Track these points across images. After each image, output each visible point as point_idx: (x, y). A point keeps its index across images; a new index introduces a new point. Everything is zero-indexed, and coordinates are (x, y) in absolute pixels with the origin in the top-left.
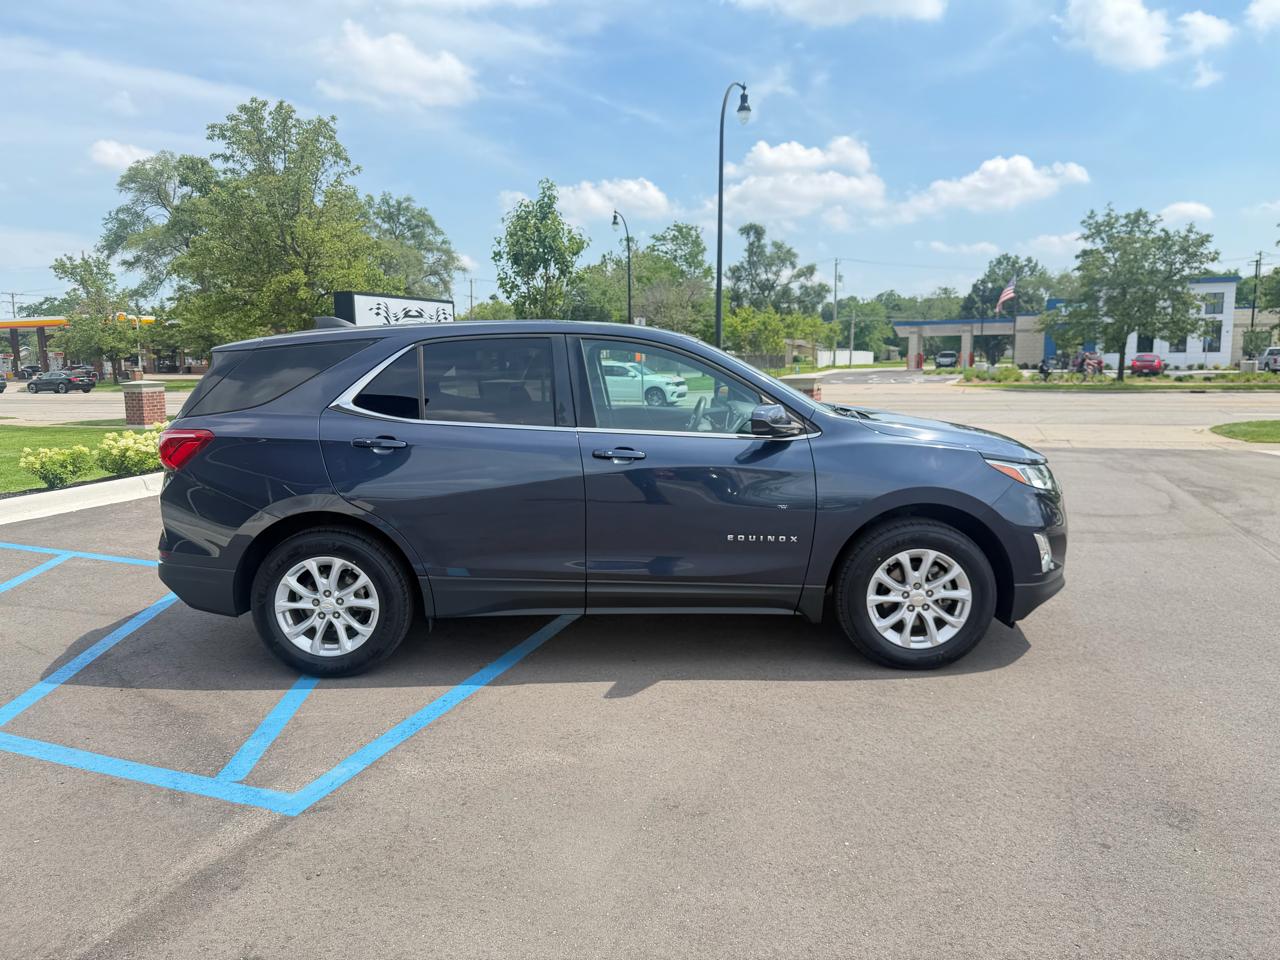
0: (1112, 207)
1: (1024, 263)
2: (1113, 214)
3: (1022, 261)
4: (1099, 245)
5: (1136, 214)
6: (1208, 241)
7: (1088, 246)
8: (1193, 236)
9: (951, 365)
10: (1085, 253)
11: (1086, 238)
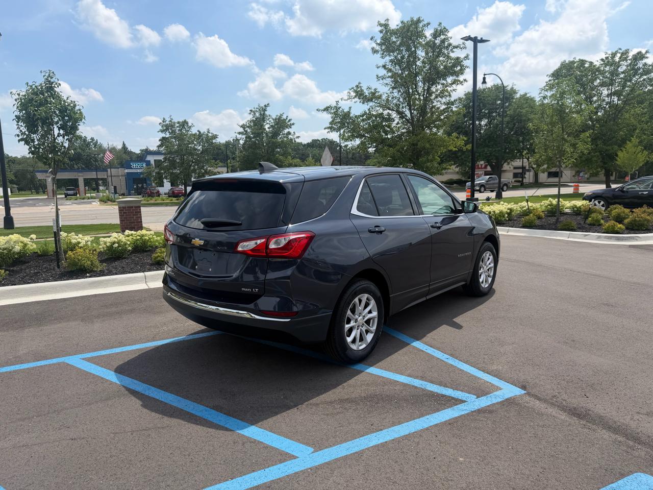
0: (172, 117)
1: (90, 141)
2: (173, 121)
3: (89, 139)
4: (168, 135)
5: (182, 122)
6: (217, 138)
7: (163, 135)
8: (210, 135)
9: (75, 194)
10: (163, 138)
11: (162, 131)
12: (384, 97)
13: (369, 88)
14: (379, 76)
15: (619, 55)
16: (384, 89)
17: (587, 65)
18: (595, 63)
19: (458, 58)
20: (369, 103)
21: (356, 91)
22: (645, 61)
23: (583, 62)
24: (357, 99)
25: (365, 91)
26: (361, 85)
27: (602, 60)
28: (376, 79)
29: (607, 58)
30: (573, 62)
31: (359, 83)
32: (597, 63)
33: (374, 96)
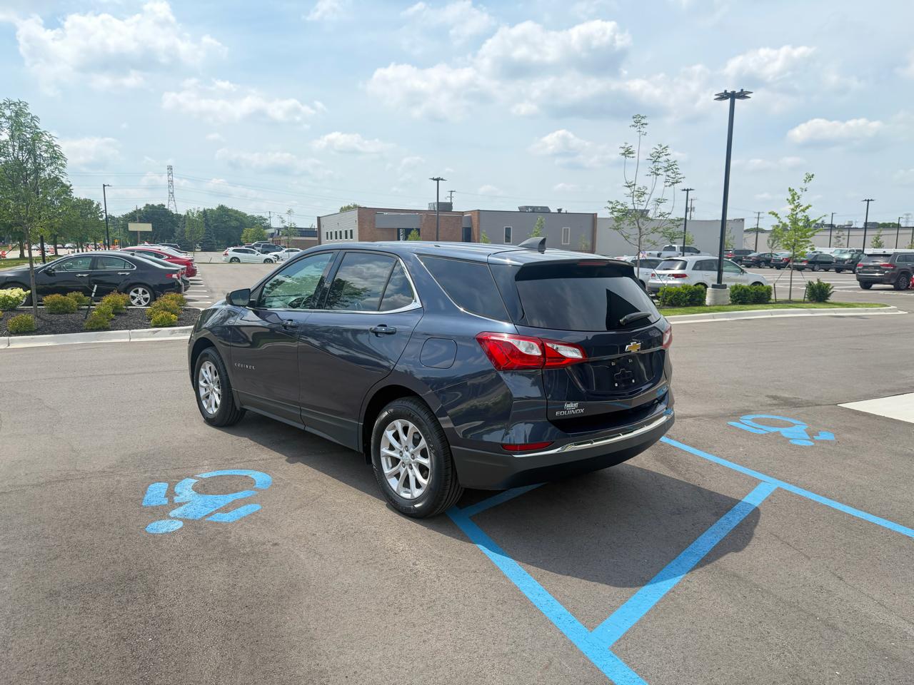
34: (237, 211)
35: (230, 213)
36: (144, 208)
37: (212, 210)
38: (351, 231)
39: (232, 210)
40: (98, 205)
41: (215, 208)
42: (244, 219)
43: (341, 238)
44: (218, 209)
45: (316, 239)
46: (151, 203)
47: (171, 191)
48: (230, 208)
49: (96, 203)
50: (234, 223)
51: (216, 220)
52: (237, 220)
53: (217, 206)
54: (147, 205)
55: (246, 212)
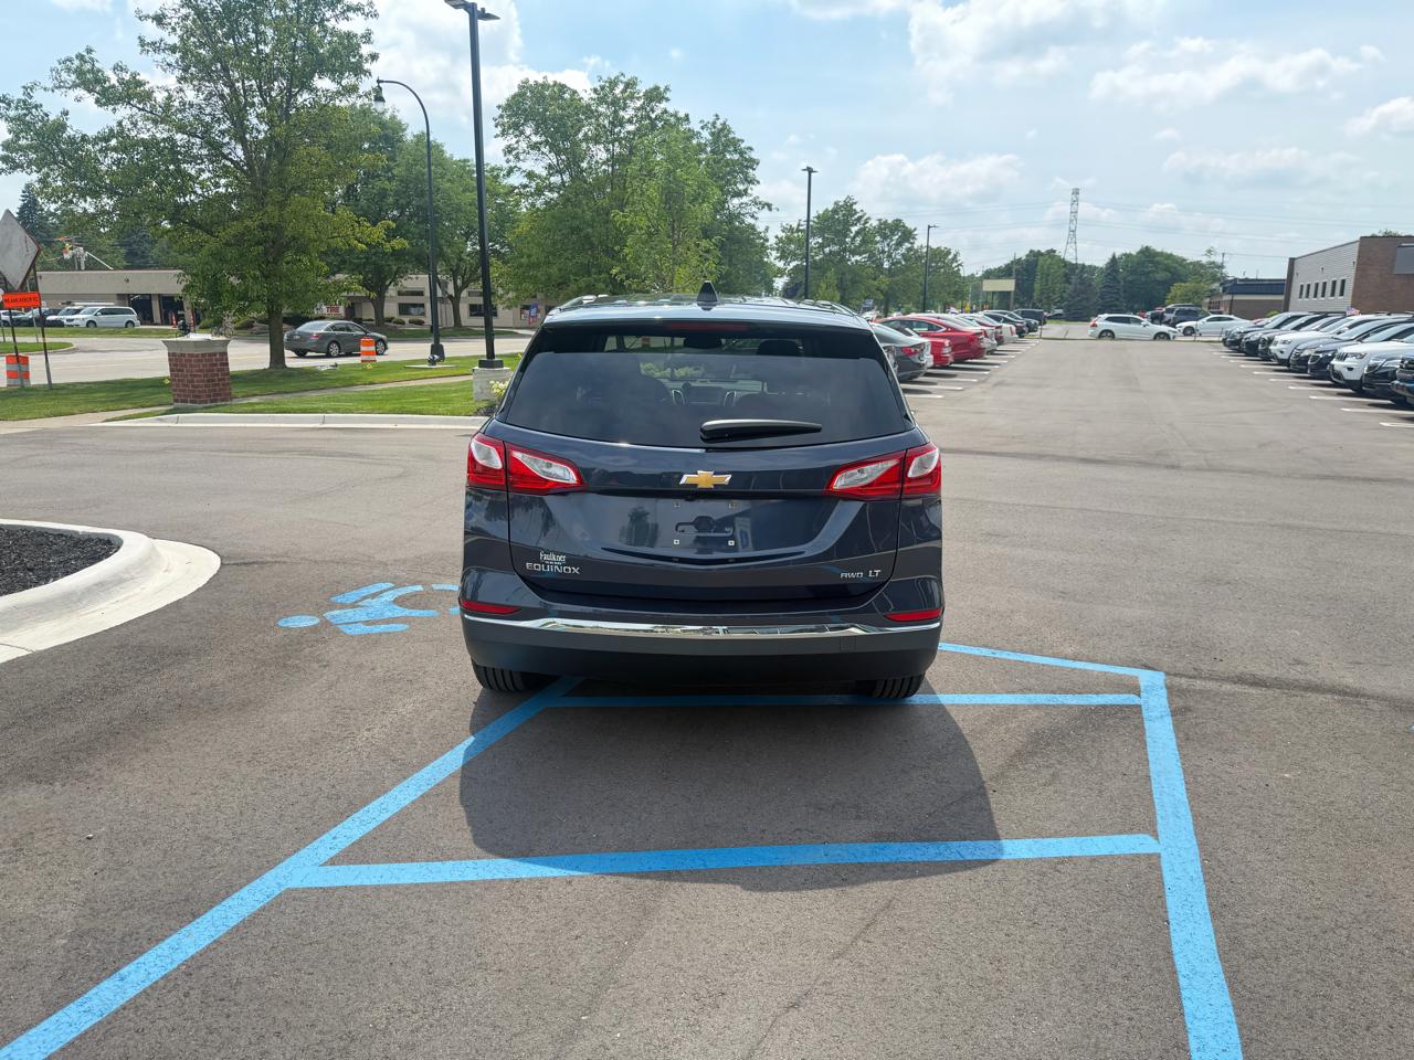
12: (160, 97)
13: (118, 68)
14: (148, 40)
15: (621, 87)
16: (161, 79)
17: (567, 96)
18: (582, 94)
19: (349, 36)
20: (118, 107)
21: (79, 72)
22: (663, 105)
23: (563, 88)
24: (81, 92)
25: (109, 73)
26: (93, 55)
27: (595, 91)
28: (140, 48)
29: (603, 88)
30: (544, 86)
31: (89, 51)
32: (586, 96)
33: (132, 91)
34: (1171, 255)
35: (1158, 259)
36: (1027, 256)
37: (1130, 254)
38: (1343, 281)
39: (1161, 254)
40: (955, 256)
41: (1134, 253)
42: (1179, 268)
43: (1323, 296)
44: (1138, 253)
45: (1281, 298)
46: (1036, 249)
47: (1073, 228)
48: (1159, 250)
49: (953, 252)
50: (1161, 276)
51: (1133, 272)
52: (1167, 269)
53: (1138, 249)
54: (1031, 251)
55: (1185, 256)
